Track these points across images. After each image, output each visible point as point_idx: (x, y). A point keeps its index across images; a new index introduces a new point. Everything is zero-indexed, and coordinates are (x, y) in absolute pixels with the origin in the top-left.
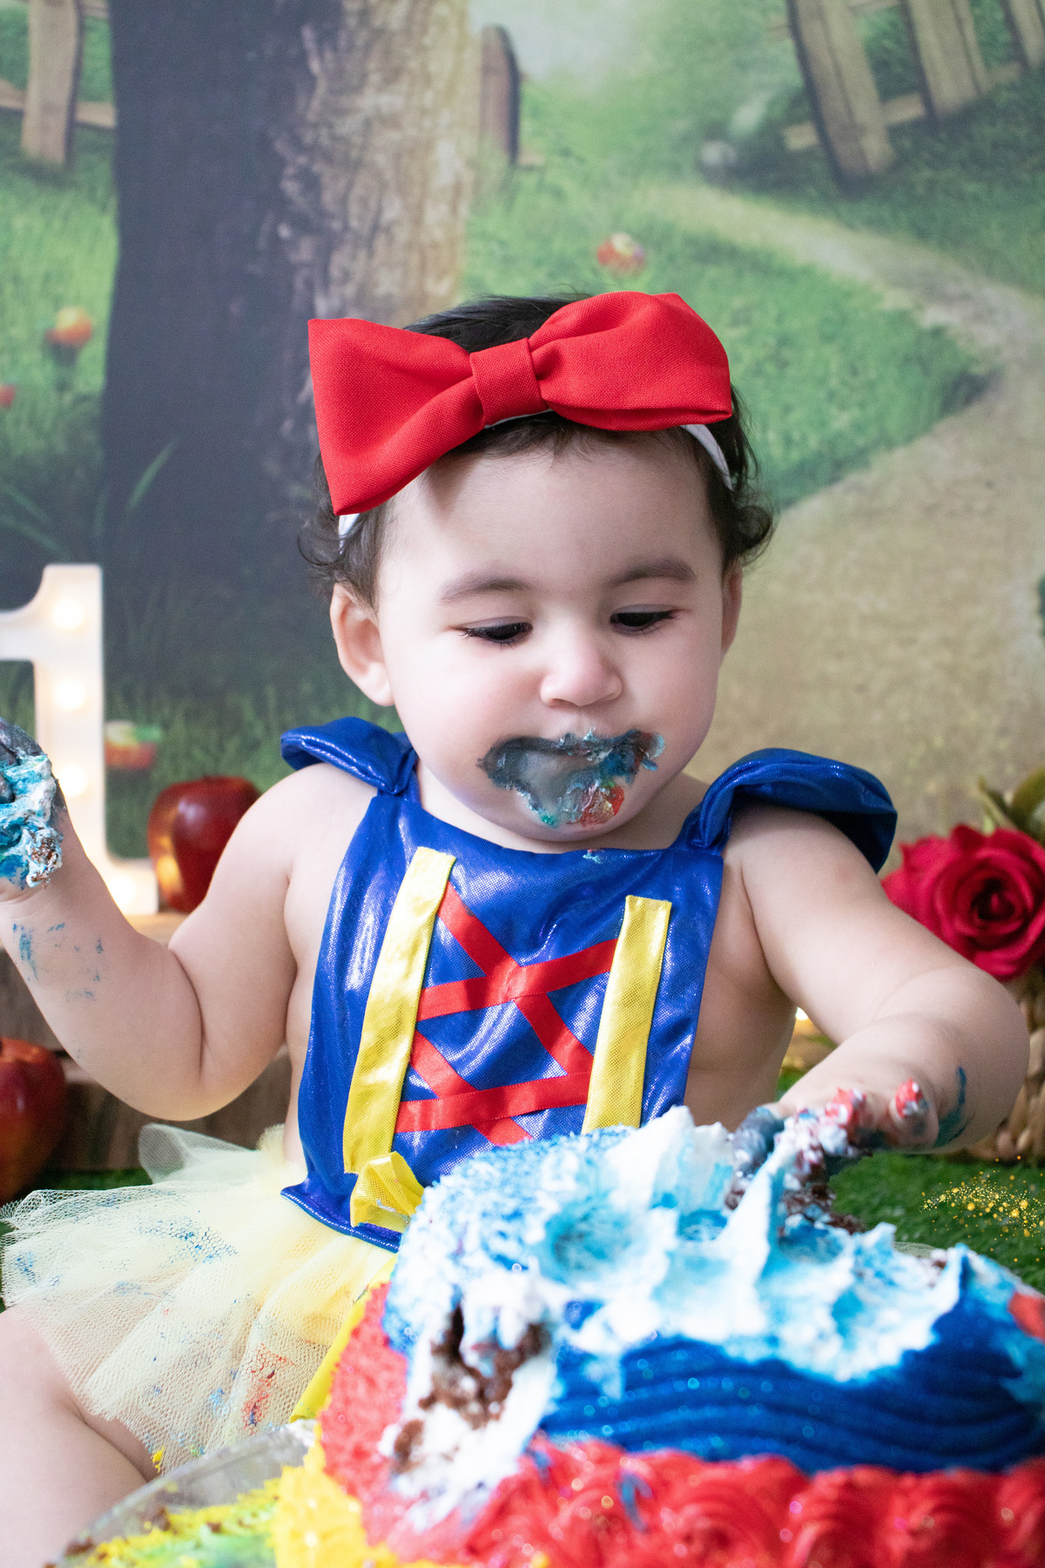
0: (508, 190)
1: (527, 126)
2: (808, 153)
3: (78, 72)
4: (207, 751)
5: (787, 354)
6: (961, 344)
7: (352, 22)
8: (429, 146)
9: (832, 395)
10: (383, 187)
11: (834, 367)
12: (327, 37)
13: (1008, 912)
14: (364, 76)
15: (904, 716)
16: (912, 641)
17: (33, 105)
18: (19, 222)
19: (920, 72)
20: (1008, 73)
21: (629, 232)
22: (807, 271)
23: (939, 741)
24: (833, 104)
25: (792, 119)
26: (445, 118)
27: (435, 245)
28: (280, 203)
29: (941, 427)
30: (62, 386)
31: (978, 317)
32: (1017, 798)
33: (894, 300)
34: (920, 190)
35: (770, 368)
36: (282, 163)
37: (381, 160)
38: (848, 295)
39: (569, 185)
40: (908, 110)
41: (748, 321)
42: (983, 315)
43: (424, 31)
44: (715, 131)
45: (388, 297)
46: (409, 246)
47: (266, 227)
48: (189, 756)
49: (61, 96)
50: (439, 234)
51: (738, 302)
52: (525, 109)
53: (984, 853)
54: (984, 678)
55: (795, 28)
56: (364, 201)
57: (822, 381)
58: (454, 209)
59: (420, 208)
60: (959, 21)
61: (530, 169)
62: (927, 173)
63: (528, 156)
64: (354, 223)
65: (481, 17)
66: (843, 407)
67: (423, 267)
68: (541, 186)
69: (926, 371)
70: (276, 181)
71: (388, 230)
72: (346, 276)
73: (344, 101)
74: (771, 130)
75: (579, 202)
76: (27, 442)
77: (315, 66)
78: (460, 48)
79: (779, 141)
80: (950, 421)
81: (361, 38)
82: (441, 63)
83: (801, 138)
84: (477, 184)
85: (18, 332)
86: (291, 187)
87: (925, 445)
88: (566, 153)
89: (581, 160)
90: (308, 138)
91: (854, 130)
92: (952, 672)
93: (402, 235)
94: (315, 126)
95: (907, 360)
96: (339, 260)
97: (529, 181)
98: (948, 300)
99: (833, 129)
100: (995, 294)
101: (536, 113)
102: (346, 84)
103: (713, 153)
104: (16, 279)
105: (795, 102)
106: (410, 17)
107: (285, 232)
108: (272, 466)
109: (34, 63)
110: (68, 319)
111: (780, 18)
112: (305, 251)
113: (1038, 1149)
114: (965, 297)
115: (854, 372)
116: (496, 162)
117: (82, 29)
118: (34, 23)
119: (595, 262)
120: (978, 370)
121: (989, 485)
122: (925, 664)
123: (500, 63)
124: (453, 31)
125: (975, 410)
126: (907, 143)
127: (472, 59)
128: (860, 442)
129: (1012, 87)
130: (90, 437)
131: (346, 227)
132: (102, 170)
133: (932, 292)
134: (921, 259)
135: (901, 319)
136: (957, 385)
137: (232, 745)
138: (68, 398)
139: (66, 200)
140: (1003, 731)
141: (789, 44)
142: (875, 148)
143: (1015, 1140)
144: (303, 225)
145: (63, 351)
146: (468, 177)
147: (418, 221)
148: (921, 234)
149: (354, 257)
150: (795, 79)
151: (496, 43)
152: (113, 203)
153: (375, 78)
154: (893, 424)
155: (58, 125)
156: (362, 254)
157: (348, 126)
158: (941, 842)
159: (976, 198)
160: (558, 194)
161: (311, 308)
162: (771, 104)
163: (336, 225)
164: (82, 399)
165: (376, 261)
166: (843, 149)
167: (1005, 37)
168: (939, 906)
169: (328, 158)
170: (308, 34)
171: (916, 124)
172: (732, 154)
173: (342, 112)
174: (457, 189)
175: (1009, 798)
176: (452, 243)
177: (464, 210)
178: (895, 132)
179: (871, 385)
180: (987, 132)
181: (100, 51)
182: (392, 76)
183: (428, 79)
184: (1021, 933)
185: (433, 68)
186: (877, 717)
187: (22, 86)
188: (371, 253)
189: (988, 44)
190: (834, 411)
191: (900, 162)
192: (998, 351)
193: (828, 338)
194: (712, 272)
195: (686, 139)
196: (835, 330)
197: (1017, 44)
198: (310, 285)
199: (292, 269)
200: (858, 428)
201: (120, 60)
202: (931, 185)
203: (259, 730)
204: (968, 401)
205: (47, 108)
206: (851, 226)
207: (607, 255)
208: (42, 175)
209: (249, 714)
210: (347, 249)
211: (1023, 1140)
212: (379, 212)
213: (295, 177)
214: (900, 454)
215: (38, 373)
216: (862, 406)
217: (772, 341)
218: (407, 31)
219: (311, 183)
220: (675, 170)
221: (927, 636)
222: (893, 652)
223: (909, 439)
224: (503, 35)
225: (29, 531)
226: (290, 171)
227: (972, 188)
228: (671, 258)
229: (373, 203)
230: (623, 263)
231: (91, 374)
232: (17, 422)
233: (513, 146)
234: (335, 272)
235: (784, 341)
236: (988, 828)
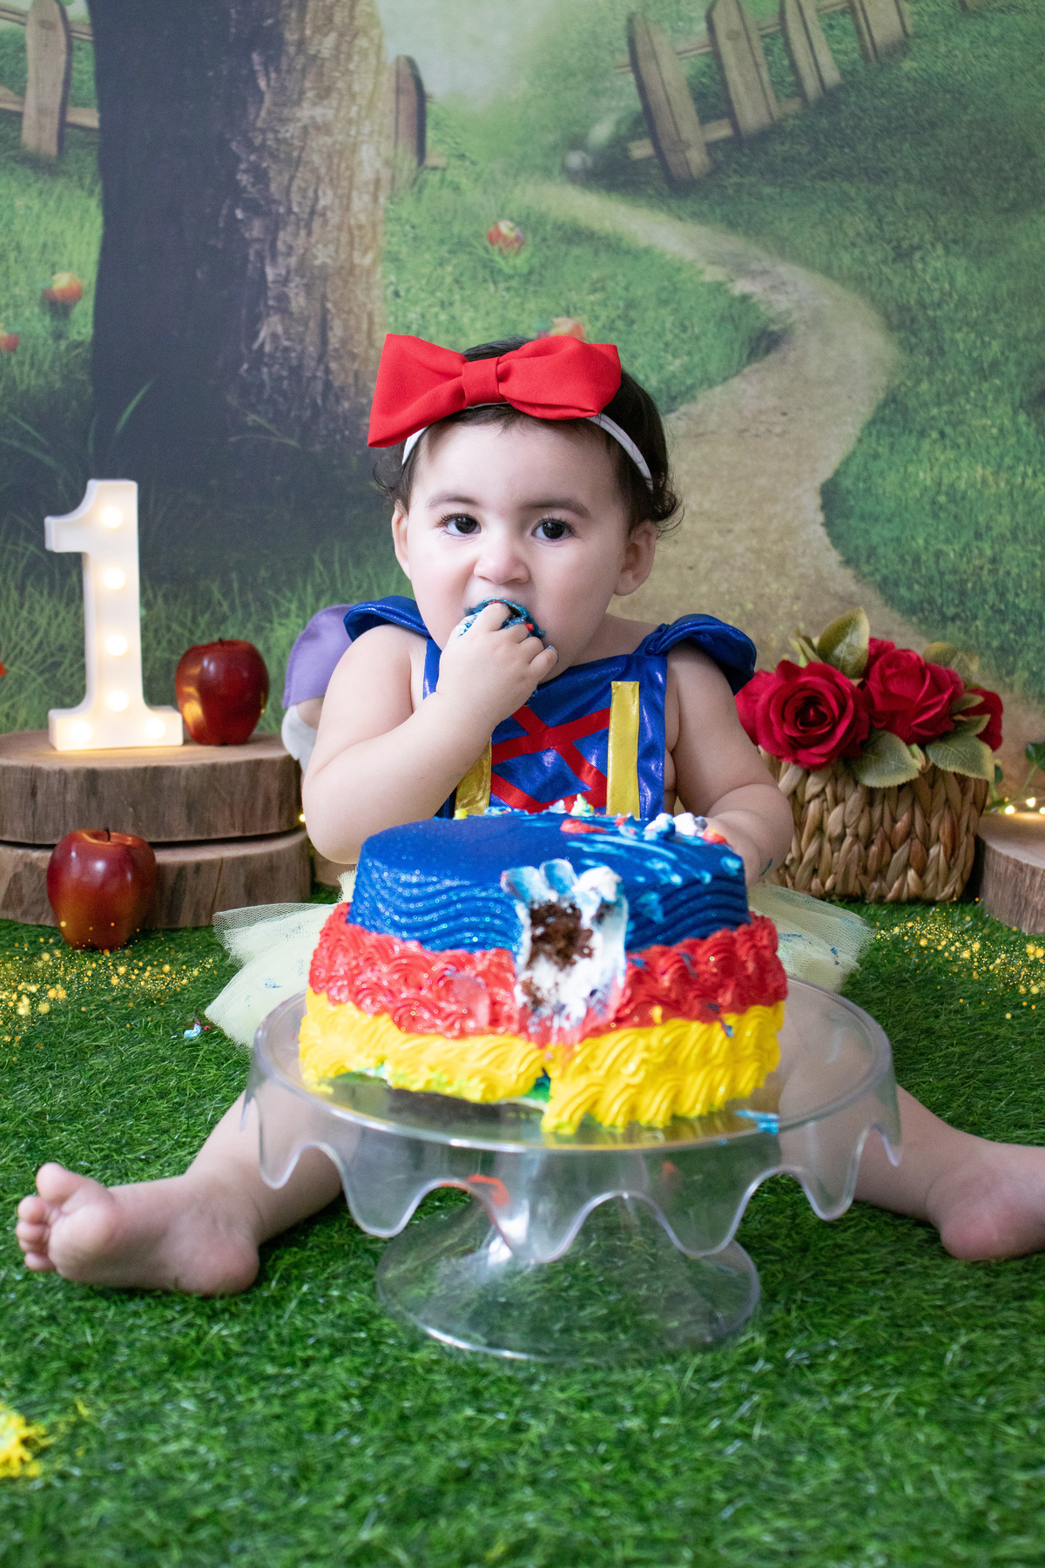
0: (417, 184)
1: (431, 135)
2: (648, 160)
3: (67, 82)
4: (183, 625)
5: (633, 314)
6: (762, 308)
7: (292, 50)
8: (354, 148)
9: (667, 345)
10: (319, 179)
11: (668, 325)
12: (271, 61)
13: (822, 718)
14: (302, 93)
15: (724, 587)
16: (730, 531)
17: (30, 110)
18: (20, 203)
19: (729, 102)
20: (794, 106)
21: (512, 220)
22: (647, 251)
23: (750, 606)
24: (664, 125)
25: (635, 136)
26: (366, 128)
27: (360, 227)
28: (236, 191)
29: (746, 370)
30: (58, 336)
31: (773, 288)
32: (821, 642)
33: (713, 274)
34: (730, 191)
35: (620, 324)
36: (238, 160)
37: (316, 159)
38: (679, 270)
39: (465, 183)
40: (721, 131)
41: (603, 289)
42: (778, 286)
43: (349, 58)
44: (576, 143)
45: (324, 266)
46: (339, 228)
47: (224, 211)
48: (169, 629)
49: (54, 101)
50: (363, 218)
51: (595, 275)
52: (430, 122)
53: (804, 679)
54: (782, 557)
55: (635, 65)
56: (303, 191)
57: (660, 335)
58: (375, 199)
59: (349, 197)
60: (757, 65)
61: (435, 169)
62: (735, 179)
63: (431, 160)
64: (296, 209)
65: (394, 49)
66: (675, 356)
67: (351, 243)
68: (442, 181)
69: (736, 328)
70: (232, 173)
71: (323, 215)
72: (290, 248)
73: (286, 111)
74: (618, 143)
75: (473, 195)
76: (29, 380)
77: (262, 84)
78: (378, 72)
79: (625, 150)
80: (755, 366)
81: (300, 62)
82: (363, 84)
83: (641, 150)
84: (393, 179)
85: (21, 291)
86: (244, 179)
87: (736, 383)
88: (462, 157)
89: (473, 163)
90: (258, 141)
91: (681, 145)
92: (758, 553)
93: (334, 218)
94: (263, 131)
95: (722, 318)
96: (283, 237)
97: (434, 178)
98: (753, 275)
99: (665, 144)
100: (785, 270)
101: (437, 125)
102: (289, 99)
103: (575, 160)
104: (18, 248)
105: (637, 122)
106: (337, 47)
107: (239, 214)
108: (232, 400)
109: (31, 75)
110: (62, 281)
111: (624, 58)
112: (256, 229)
113: (839, 888)
114: (764, 273)
115: (684, 329)
116: (408, 162)
117: (70, 48)
118: (30, 43)
119: (487, 244)
120: (774, 328)
121: (784, 414)
122: (739, 549)
123: (411, 86)
124: (372, 60)
125: (773, 357)
126: (720, 156)
127: (387, 83)
128: (689, 382)
129: (797, 117)
130: (82, 376)
131: (289, 211)
132: (90, 163)
133: (740, 269)
134: (732, 243)
135: (718, 288)
136: (759, 339)
137: (203, 621)
138: (63, 345)
139: (60, 186)
140: (797, 598)
141: (631, 77)
142: (697, 159)
143: (823, 884)
144: (254, 209)
145: (58, 307)
146: (386, 174)
147: (347, 208)
148: (732, 225)
149: (296, 235)
150: (637, 105)
151: (406, 71)
152: (98, 189)
153: (310, 94)
154: (712, 368)
155: (52, 125)
156: (303, 233)
157: (290, 131)
158: (768, 674)
159: (771, 199)
160: (457, 188)
161: (263, 275)
162: (618, 124)
163: (282, 210)
164: (79, 344)
165: (313, 240)
166: (672, 159)
167: (791, 79)
168: (772, 716)
169: (274, 157)
170: (256, 57)
171: (726, 141)
172: (590, 161)
173: (284, 121)
174: (377, 182)
175: (816, 641)
176: (374, 225)
177: (382, 200)
178: (711, 147)
179: (697, 338)
180: (779, 149)
181: (85, 66)
182: (325, 93)
183: (353, 96)
184: (831, 733)
185: (356, 88)
186: (704, 588)
187: (22, 93)
188: (309, 234)
189: (777, 83)
190: (670, 357)
191: (716, 170)
192: (789, 313)
193: (664, 303)
194: (576, 251)
195: (554, 148)
196: (669, 295)
197: (799, 83)
198: (260, 256)
199: (247, 243)
200: (687, 370)
201: (101, 75)
202: (739, 187)
203: (226, 607)
204: (768, 351)
205: (41, 111)
206: (680, 219)
207: (495, 237)
208: (37, 164)
209: (217, 595)
210: (290, 229)
211: (829, 883)
212: (316, 199)
213: (246, 171)
214: (718, 389)
215: (39, 324)
216: (689, 354)
217: (621, 304)
218: (336, 58)
219: (261, 177)
220: (547, 172)
221: (739, 527)
222: (716, 540)
223: (725, 379)
224: (411, 63)
225: (31, 451)
226: (243, 166)
227: (768, 190)
228: (544, 239)
229: (311, 193)
230: (508, 243)
231: (82, 325)
232: (21, 364)
233: (421, 151)
234: (280, 246)
235: (631, 305)
236: (803, 663)
